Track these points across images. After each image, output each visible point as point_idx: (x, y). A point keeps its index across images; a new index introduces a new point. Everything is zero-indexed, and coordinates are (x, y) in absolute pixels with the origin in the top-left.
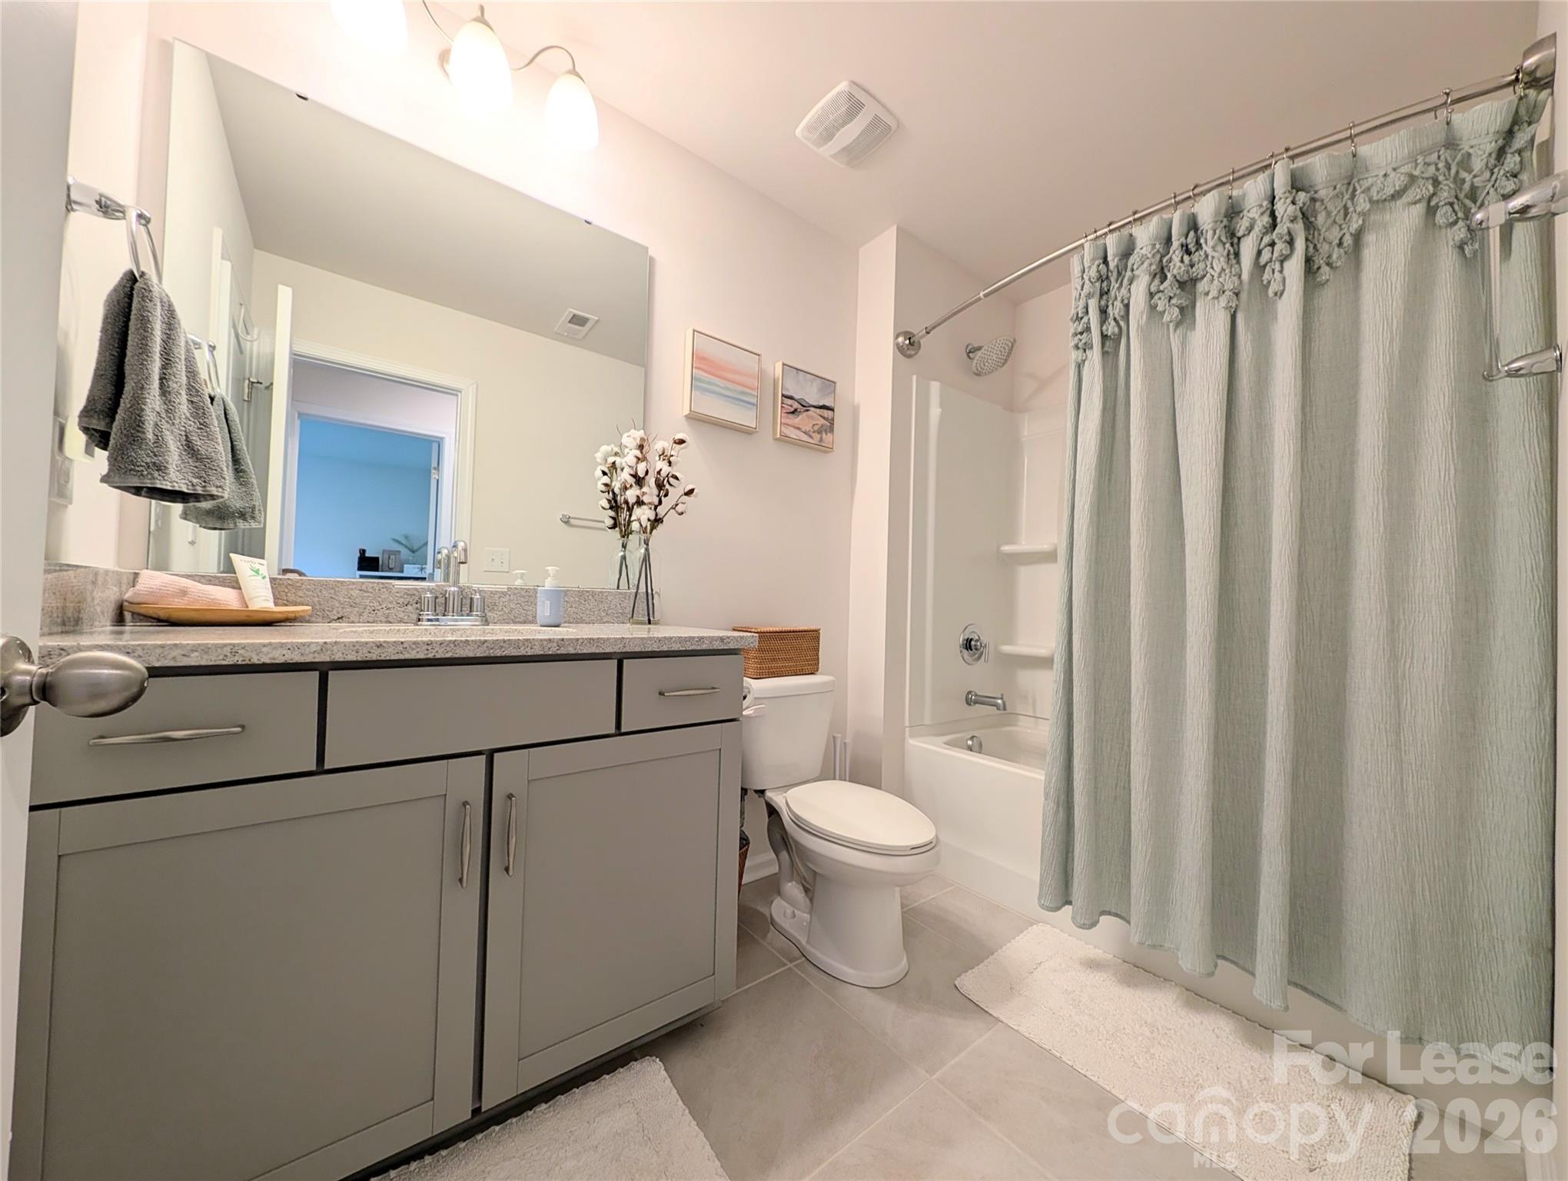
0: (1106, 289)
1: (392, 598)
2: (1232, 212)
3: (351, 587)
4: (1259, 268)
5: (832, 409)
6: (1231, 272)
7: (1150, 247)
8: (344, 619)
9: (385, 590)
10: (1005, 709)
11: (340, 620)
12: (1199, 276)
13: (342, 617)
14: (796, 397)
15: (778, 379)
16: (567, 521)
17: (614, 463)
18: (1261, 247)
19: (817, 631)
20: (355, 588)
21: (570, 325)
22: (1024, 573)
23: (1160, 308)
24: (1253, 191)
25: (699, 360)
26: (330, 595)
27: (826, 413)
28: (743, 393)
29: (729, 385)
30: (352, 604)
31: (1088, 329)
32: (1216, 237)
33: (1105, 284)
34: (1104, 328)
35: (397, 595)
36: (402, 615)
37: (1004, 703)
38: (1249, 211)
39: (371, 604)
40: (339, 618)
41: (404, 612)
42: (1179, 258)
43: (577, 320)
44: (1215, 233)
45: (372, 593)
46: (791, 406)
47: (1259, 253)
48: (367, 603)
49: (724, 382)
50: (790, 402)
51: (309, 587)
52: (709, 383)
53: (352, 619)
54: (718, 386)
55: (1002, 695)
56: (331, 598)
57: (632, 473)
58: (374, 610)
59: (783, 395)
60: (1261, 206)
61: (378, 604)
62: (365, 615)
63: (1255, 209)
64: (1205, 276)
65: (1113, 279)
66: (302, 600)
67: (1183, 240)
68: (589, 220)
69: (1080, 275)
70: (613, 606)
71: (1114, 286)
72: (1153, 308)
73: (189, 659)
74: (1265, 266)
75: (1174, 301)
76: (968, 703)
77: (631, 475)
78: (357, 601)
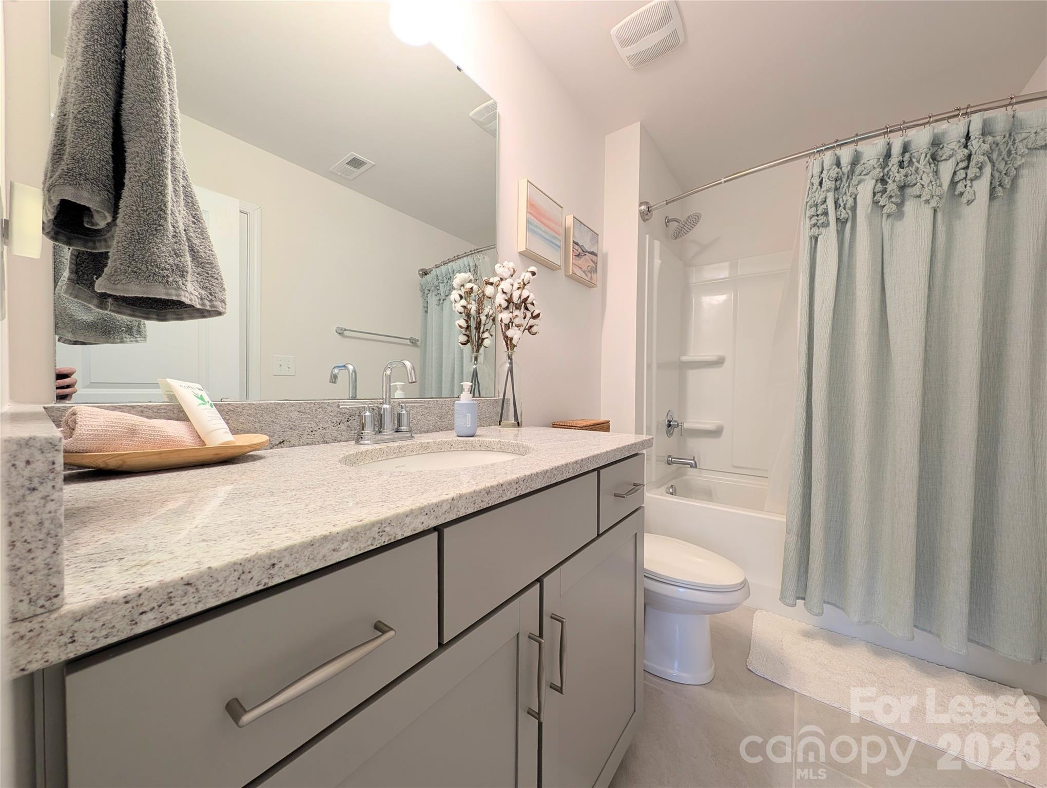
0: (838, 186)
1: (327, 418)
2: (936, 143)
3: (290, 409)
4: (953, 183)
5: (596, 255)
6: (936, 184)
7: (876, 160)
8: (285, 443)
9: (320, 410)
10: (696, 467)
11: (282, 445)
12: (911, 184)
13: (284, 441)
14: (580, 244)
15: (570, 228)
16: (341, 332)
17: (472, 288)
18: (957, 169)
19: (608, 422)
20: (295, 410)
21: (347, 166)
22: (692, 375)
23: (881, 203)
24: (954, 130)
25: (532, 206)
26: (271, 420)
27: (594, 258)
28: (554, 237)
29: (548, 230)
30: (292, 426)
31: (826, 213)
32: (927, 159)
33: (839, 182)
34: (839, 213)
35: (331, 414)
36: (335, 434)
37: (695, 463)
38: (948, 144)
39: (309, 426)
40: (280, 443)
41: (337, 431)
42: (897, 171)
43: (356, 163)
44: (926, 156)
45: (309, 414)
46: (577, 250)
47: (955, 173)
48: (306, 425)
49: (545, 227)
50: (577, 247)
51: (250, 412)
52: (536, 226)
53: (293, 442)
54: (541, 229)
55: (694, 457)
56: (273, 422)
57: (507, 298)
58: (312, 431)
59: (574, 242)
60: (959, 142)
61: (315, 425)
62: (305, 437)
63: (955, 143)
64: (915, 184)
65: (844, 180)
66: (243, 426)
67: (900, 158)
68: (461, 67)
69: (819, 174)
70: (483, 412)
71: (844, 185)
72: (876, 203)
73: (339, 554)
74: (958, 182)
75: (893, 199)
76: (668, 464)
77: (506, 300)
78: (297, 423)
